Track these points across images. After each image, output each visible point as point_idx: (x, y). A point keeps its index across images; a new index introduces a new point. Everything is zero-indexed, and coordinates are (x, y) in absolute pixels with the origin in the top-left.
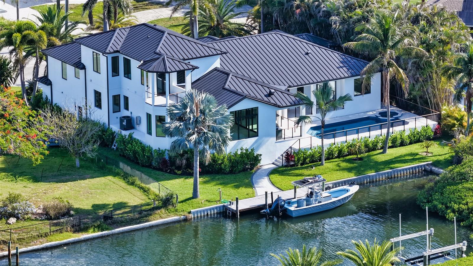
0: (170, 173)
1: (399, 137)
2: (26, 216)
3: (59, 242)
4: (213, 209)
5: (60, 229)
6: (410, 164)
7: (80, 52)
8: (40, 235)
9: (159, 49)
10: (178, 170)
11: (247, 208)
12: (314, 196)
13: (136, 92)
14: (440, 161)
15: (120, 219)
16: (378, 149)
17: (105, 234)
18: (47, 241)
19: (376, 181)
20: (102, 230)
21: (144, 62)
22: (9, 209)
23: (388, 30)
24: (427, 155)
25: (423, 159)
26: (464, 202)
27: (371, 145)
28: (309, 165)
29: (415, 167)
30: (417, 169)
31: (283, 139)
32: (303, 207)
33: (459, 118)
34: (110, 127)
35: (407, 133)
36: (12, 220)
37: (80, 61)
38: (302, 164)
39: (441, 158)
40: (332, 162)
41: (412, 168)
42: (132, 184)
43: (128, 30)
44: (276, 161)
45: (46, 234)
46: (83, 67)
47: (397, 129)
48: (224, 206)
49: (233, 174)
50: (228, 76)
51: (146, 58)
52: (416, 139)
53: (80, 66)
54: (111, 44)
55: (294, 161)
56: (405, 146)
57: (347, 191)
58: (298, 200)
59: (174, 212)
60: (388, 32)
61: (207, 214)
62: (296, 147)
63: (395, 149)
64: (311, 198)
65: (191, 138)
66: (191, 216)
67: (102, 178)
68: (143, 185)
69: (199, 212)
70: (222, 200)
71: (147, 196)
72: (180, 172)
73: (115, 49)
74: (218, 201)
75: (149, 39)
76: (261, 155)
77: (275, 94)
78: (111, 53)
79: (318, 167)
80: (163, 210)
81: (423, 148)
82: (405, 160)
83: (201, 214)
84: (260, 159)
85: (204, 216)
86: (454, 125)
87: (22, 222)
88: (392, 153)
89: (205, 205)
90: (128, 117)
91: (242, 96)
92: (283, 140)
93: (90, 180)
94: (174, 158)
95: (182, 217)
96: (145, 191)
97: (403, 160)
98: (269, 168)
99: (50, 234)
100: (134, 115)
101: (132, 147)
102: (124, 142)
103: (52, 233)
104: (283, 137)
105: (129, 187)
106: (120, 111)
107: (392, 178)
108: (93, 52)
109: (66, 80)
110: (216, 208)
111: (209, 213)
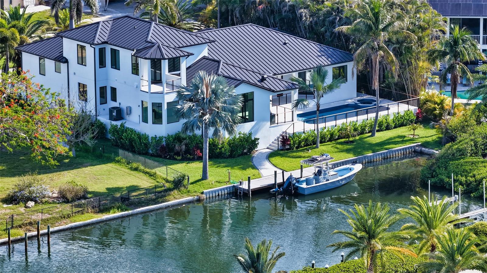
0: (169, 159)
1: (384, 121)
2: (44, 200)
3: (83, 222)
4: (224, 189)
5: (81, 210)
6: (401, 145)
7: (62, 45)
8: (63, 216)
9: (149, 38)
10: (178, 156)
11: (258, 187)
12: (322, 174)
13: (125, 82)
14: (429, 142)
15: (137, 200)
16: (366, 133)
17: (125, 214)
18: (71, 222)
19: (374, 161)
20: (122, 210)
21: (137, 50)
22: (26, 193)
23: (378, 13)
24: (414, 137)
25: (412, 141)
26: (471, 174)
27: (359, 128)
28: (304, 148)
29: (406, 148)
30: (408, 150)
31: (276, 123)
32: (313, 184)
33: (439, 102)
34: (98, 119)
35: (391, 118)
36: (31, 204)
37: (62, 55)
38: (297, 148)
39: (429, 139)
40: (325, 145)
41: (403, 149)
42: (136, 169)
43: (110, 22)
44: (270, 145)
45: (68, 215)
46: (66, 61)
47: (382, 114)
48: (234, 186)
49: (232, 158)
50: (219, 63)
51: (139, 46)
52: (400, 123)
53: (61, 59)
54: (97, 36)
55: (290, 145)
56: (390, 129)
57: (350, 169)
58: (307, 179)
59: (187, 193)
60: (377, 15)
61: (219, 194)
62: (290, 131)
63: (382, 132)
64: (320, 176)
65: (204, 118)
66: (204, 196)
67: (103, 166)
68: (148, 170)
69: (211, 193)
70: (232, 181)
71: (154, 180)
72: (179, 158)
73: (103, 41)
74: (227, 182)
75: (136, 30)
76: (258, 139)
77: (267, 79)
78: (99, 44)
79: (313, 150)
80: (176, 191)
81: (410, 130)
82: (395, 142)
83: (212, 194)
84: (258, 144)
85: (216, 196)
86: (435, 109)
87: (40, 206)
88: (380, 136)
89: (216, 186)
90: (117, 108)
91: (240, 80)
92: (276, 125)
93: (92, 167)
94: (172, 145)
95: (196, 197)
96: (151, 175)
97: (393, 142)
98: (265, 152)
99: (73, 216)
100: (124, 106)
101: (128, 135)
102: (117, 132)
103: (74, 215)
104: (276, 122)
105: (132, 172)
106: (106, 103)
107: (387, 158)
108: (78, 45)
109: (45, 75)
110: (227, 188)
111: (220, 194)
